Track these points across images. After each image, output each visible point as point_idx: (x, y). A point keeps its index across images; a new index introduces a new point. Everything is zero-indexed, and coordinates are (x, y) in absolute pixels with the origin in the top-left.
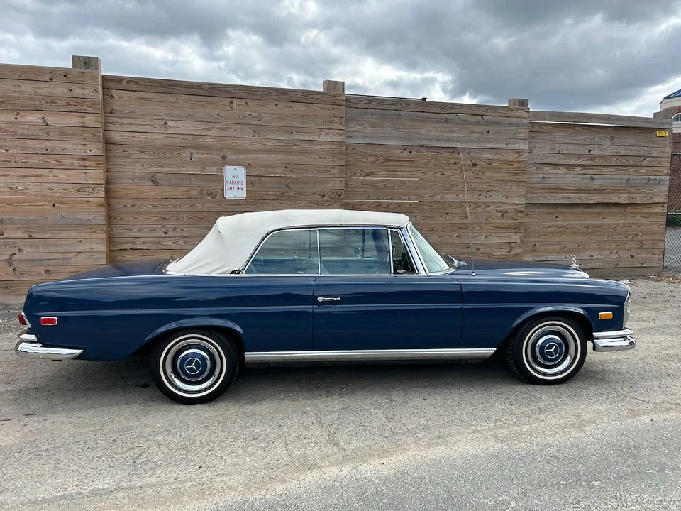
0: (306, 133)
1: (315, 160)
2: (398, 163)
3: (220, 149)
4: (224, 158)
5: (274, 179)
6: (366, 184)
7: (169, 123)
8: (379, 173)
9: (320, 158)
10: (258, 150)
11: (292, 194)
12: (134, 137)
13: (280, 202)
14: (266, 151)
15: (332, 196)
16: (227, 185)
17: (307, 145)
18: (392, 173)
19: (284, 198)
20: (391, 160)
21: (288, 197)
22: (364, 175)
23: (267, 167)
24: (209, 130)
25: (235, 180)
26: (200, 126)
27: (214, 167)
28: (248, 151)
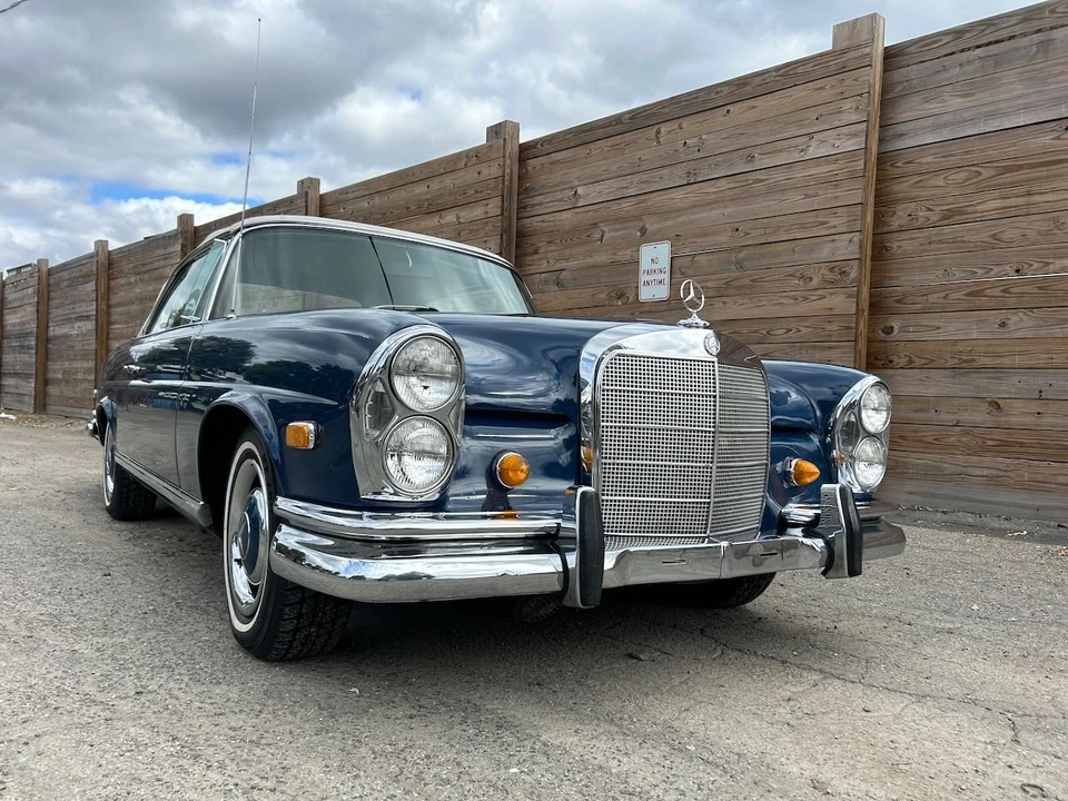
0: (781, 151)
1: (796, 201)
2: (1044, 171)
3: (639, 218)
4: (643, 231)
5: (715, 256)
6: (941, 242)
7: (580, 191)
8: (979, 208)
9: (807, 196)
10: (695, 206)
11: (747, 281)
12: (543, 221)
13: (725, 299)
14: (708, 204)
15: (830, 276)
16: (643, 278)
17: (779, 176)
18: (1021, 201)
19: (731, 292)
20: (1020, 167)
21: (736, 288)
22: (934, 218)
23: (705, 234)
24: (627, 188)
25: (654, 267)
26: (615, 184)
27: (627, 249)
28: (679, 211)
